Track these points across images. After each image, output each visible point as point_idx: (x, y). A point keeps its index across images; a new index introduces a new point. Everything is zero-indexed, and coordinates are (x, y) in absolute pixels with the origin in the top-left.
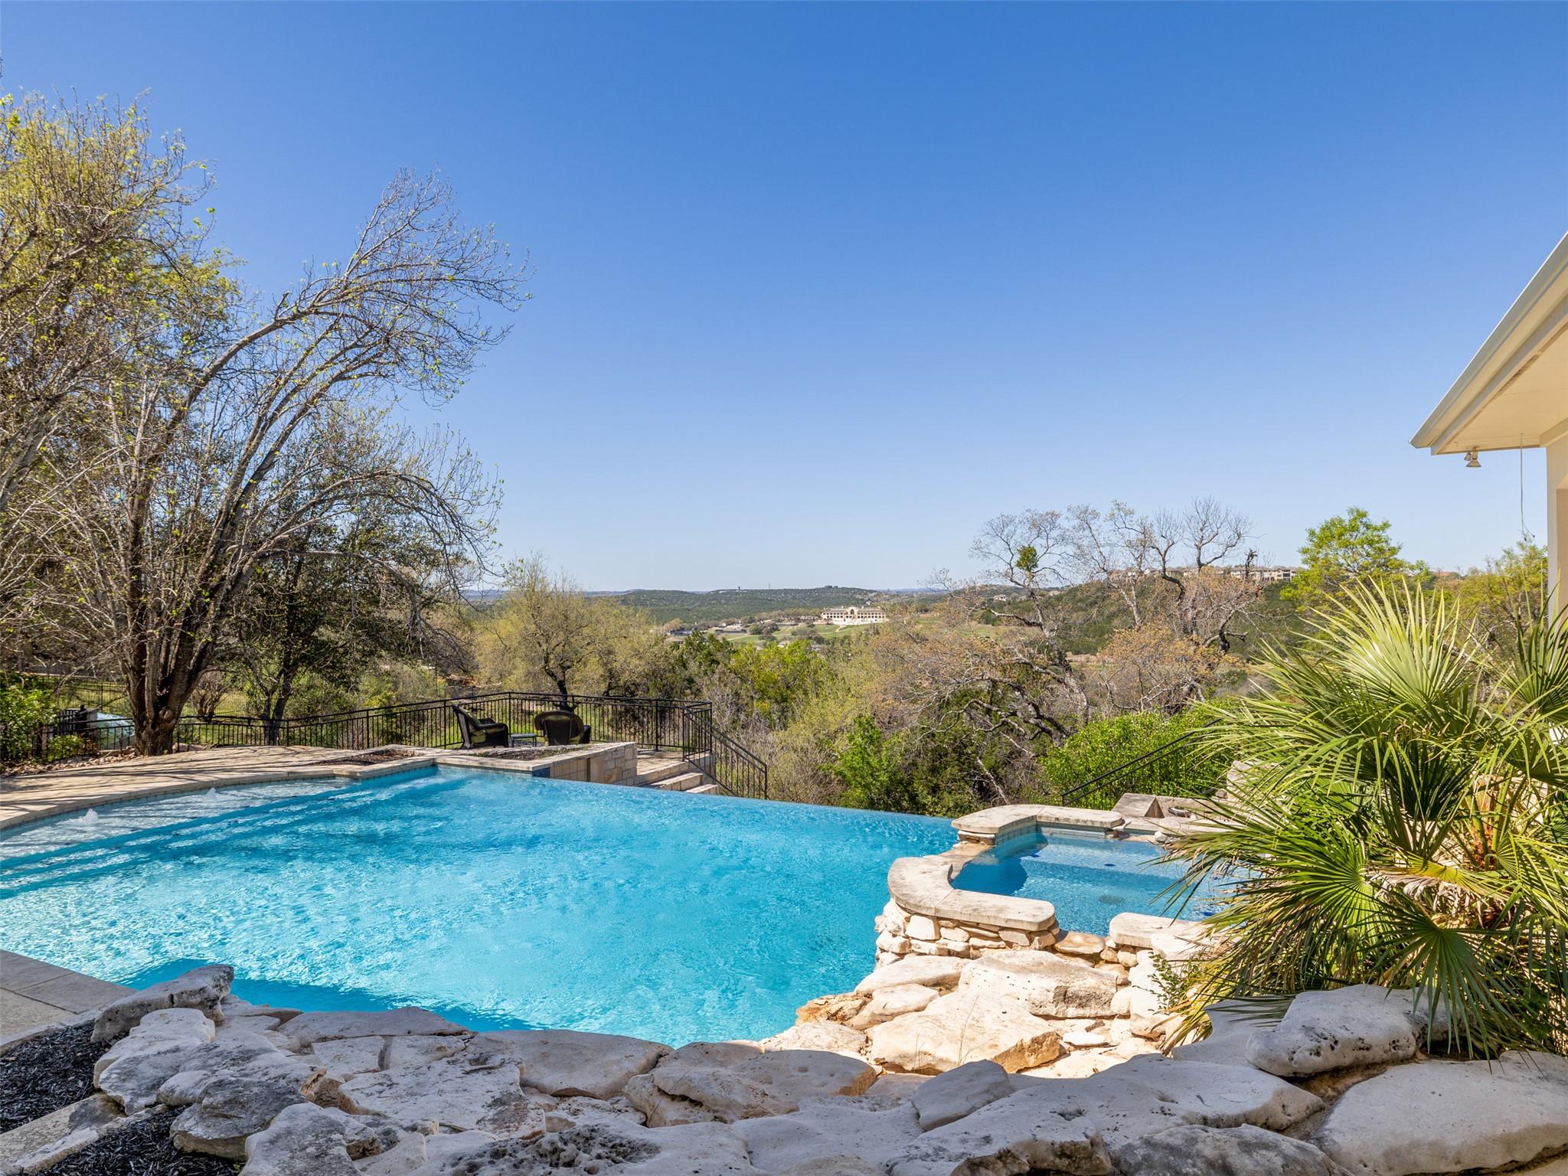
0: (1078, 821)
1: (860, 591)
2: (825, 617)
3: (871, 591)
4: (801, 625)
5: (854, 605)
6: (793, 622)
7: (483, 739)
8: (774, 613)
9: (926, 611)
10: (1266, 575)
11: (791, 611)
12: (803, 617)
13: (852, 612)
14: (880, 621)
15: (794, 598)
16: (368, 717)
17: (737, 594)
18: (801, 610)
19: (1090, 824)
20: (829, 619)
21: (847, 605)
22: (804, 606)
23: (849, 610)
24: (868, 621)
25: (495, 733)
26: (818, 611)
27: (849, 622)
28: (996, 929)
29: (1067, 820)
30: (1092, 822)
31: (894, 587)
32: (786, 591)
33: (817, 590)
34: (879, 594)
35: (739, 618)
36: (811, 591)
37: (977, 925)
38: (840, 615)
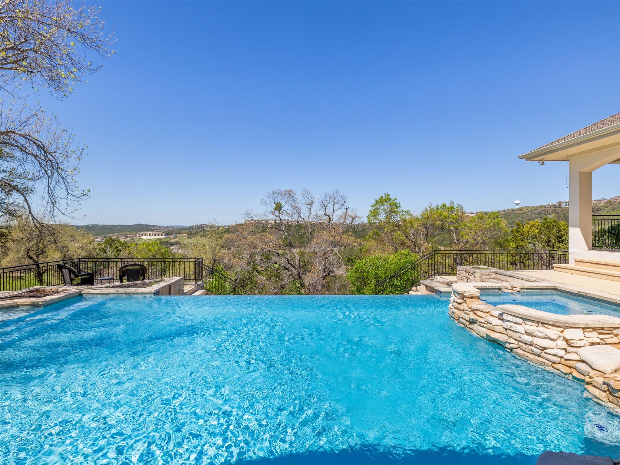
0: (490, 286)
1: (153, 226)
2: (139, 235)
3: (157, 226)
4: (128, 239)
5: (150, 231)
6: (124, 238)
7: (79, 281)
8: (116, 234)
9: (180, 233)
10: (292, 223)
11: (123, 233)
12: (129, 236)
13: (150, 234)
14: (161, 237)
15: (124, 228)
16: (3, 273)
17: (97, 226)
18: (128, 233)
19: (494, 287)
20: (140, 236)
21: (148, 231)
22: (129, 231)
23: (149, 233)
24: (157, 237)
25: (86, 278)
26: (135, 233)
27: (149, 237)
28: (611, 329)
29: (486, 286)
30: (495, 286)
31: (165, 225)
32: (120, 226)
33: (134, 225)
34: (160, 227)
35: (99, 236)
36: (131, 225)
37: (602, 329)
38: (145, 235)
